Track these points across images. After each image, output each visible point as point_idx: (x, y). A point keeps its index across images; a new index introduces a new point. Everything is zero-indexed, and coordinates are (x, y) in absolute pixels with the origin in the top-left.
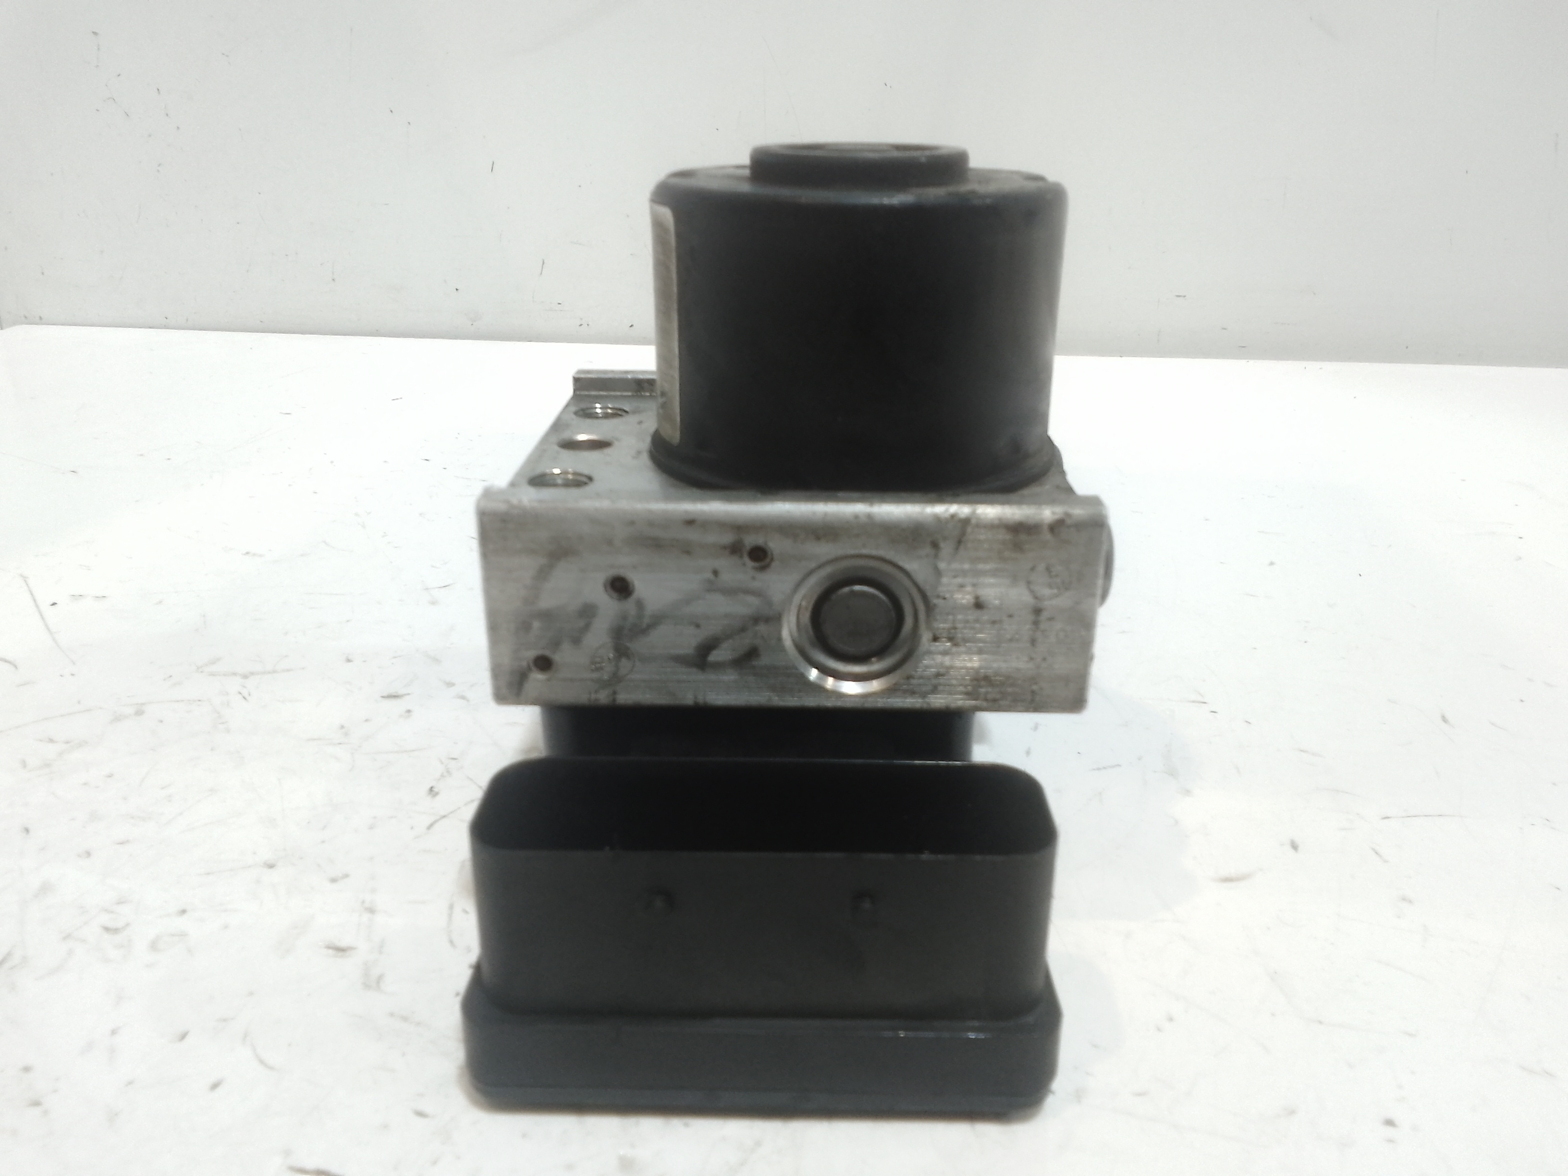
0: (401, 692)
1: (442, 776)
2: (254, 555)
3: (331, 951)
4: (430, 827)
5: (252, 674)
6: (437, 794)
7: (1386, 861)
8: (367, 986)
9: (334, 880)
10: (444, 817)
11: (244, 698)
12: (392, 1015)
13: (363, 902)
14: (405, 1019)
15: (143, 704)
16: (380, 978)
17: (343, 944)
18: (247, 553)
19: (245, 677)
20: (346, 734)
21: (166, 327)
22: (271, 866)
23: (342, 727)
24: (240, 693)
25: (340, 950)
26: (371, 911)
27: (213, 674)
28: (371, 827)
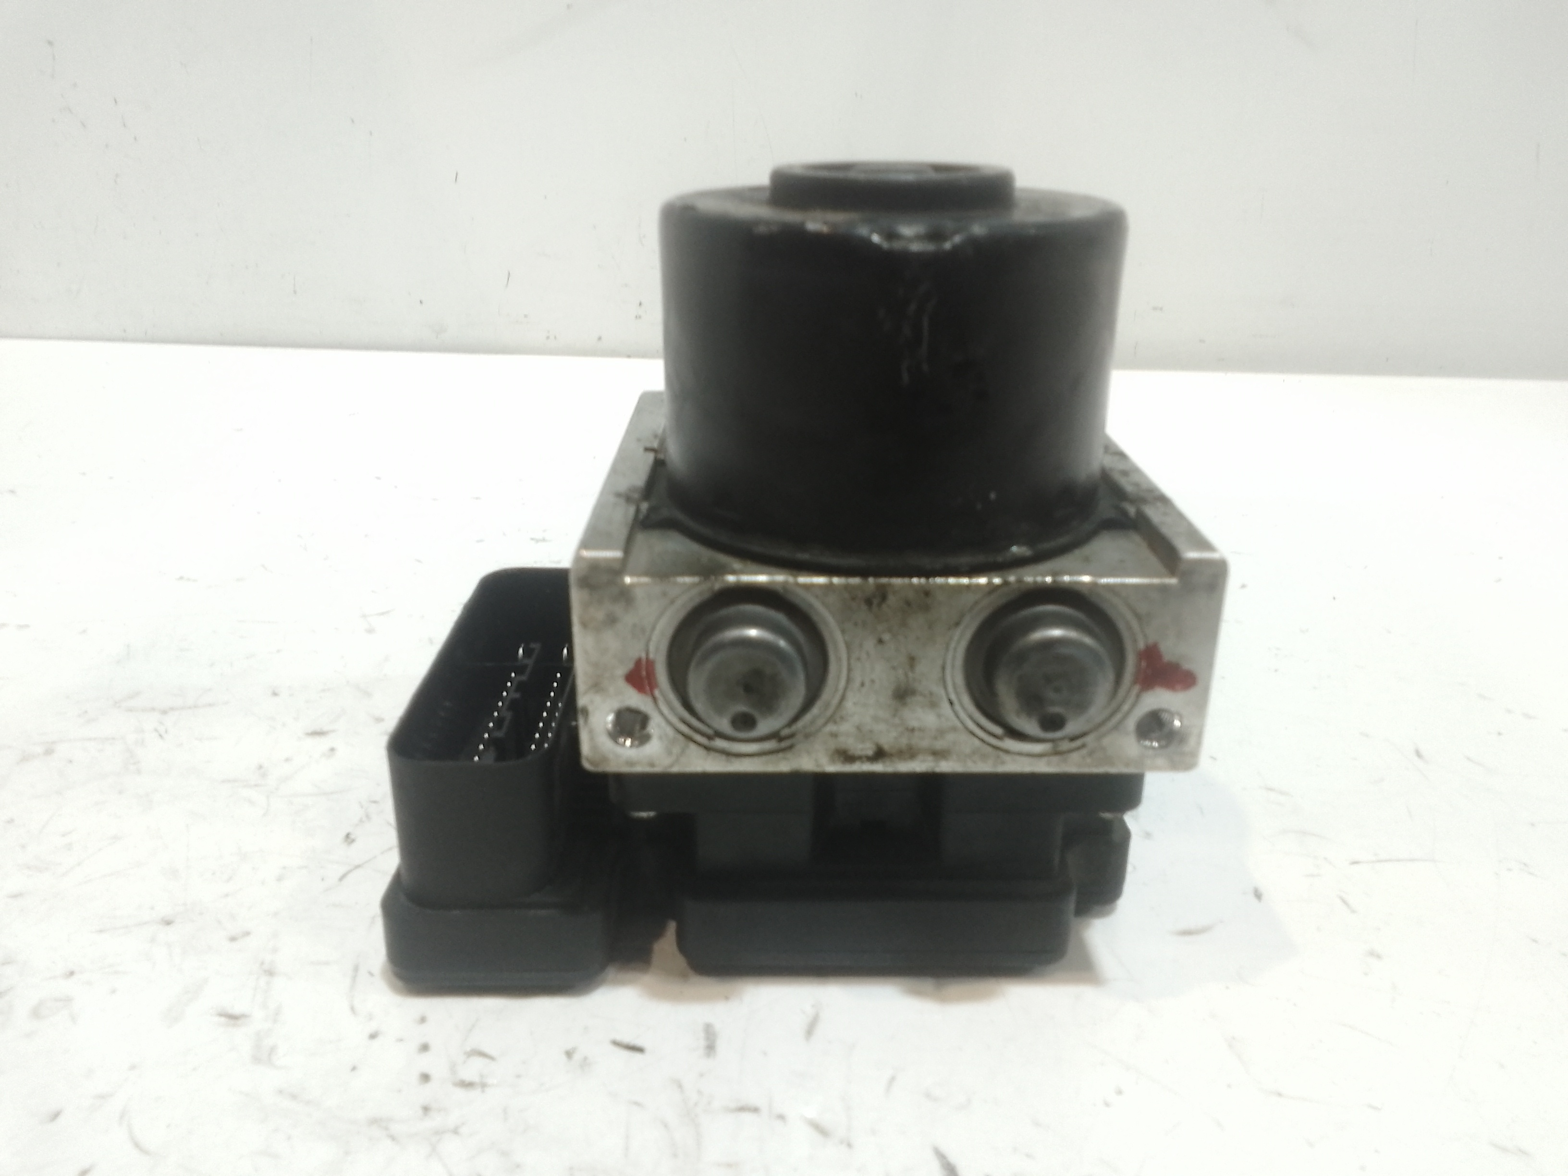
0: (325, 729)
1: (361, 821)
2: (189, 579)
3: (223, 1019)
4: (341, 879)
5: (172, 709)
6: (353, 841)
7: (1353, 911)
8: (257, 1060)
9: (233, 939)
10: (358, 867)
11: (161, 736)
12: (281, 1092)
13: (262, 963)
14: (294, 1097)
15: (54, 743)
16: (273, 1050)
17: (237, 1010)
18: (181, 578)
19: (164, 712)
20: (264, 776)
21: (124, 340)
22: (168, 923)
23: (260, 767)
24: (156, 730)
25: (233, 1018)
26: (270, 973)
27: (130, 710)
28: (280, 879)
